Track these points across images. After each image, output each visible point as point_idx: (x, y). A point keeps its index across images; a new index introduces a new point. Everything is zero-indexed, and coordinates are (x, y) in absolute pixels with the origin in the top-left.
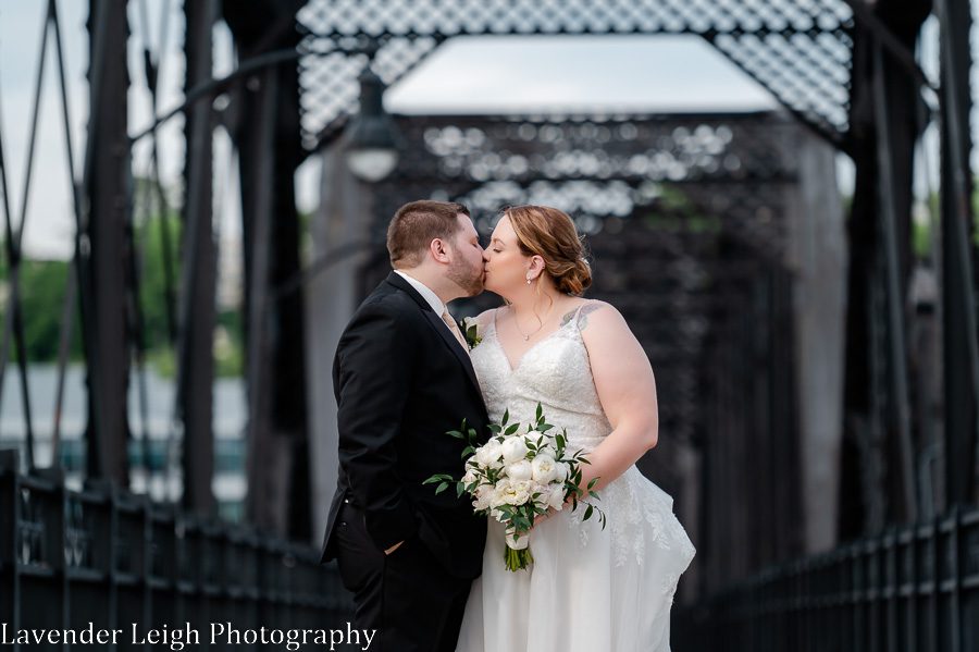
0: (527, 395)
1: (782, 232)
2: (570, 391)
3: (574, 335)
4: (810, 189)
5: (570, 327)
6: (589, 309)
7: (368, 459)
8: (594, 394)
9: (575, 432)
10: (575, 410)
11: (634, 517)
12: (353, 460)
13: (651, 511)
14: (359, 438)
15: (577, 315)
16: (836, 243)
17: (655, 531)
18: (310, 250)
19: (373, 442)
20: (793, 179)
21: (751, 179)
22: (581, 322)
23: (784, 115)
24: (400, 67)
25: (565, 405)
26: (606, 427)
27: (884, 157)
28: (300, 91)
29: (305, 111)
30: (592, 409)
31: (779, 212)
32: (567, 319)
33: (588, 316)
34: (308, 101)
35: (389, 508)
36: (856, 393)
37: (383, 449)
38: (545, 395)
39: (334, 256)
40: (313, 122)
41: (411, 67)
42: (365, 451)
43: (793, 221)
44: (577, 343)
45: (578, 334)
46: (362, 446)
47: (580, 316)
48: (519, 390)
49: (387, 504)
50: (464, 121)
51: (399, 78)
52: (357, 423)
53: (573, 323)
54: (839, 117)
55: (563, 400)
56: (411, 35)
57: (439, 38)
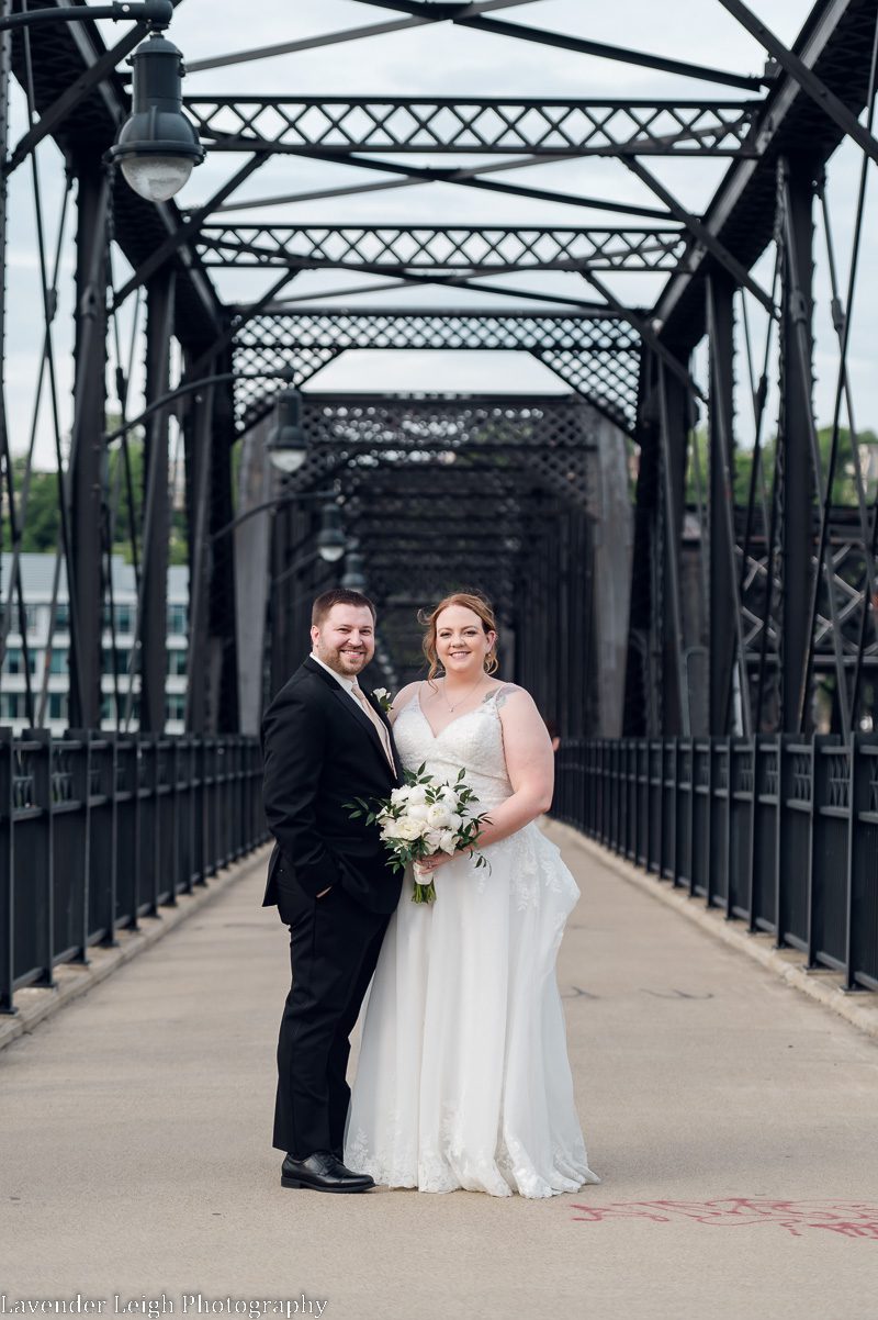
0: (447, 759)
1: (584, 488)
2: (484, 757)
3: (492, 711)
4: (605, 457)
5: (490, 704)
6: (509, 691)
7: (290, 823)
8: (502, 761)
9: (485, 792)
10: (486, 773)
11: (531, 868)
12: (277, 826)
13: (546, 860)
14: (279, 808)
15: (496, 694)
16: (626, 499)
17: (549, 877)
18: (241, 503)
19: (291, 810)
20: (594, 449)
21: (561, 448)
22: (501, 699)
24: (308, 370)
25: (478, 769)
26: (510, 790)
27: (665, 444)
29: (238, 404)
30: (500, 774)
31: (582, 473)
32: (489, 696)
33: (507, 696)
35: (313, 863)
36: (640, 613)
37: (299, 814)
38: (462, 760)
39: (259, 509)
41: (316, 371)
42: (284, 818)
43: (592, 482)
44: (494, 718)
45: (495, 710)
46: (283, 814)
47: (499, 695)
48: (439, 755)
49: (311, 859)
52: (276, 795)
53: (492, 701)
55: (477, 765)
56: (315, 346)
57: (337, 350)
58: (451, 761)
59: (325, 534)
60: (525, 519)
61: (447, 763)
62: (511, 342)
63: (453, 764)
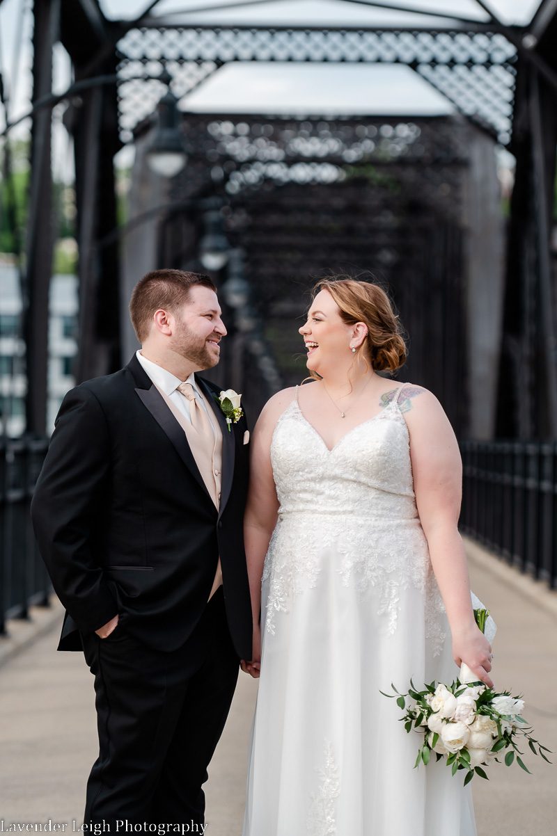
0: (345, 476)
1: (457, 201)
2: (392, 471)
3: (395, 416)
4: (478, 171)
5: (390, 409)
6: (413, 393)
8: (410, 475)
9: (392, 514)
10: (394, 491)
15: (396, 397)
16: (499, 211)
18: (126, 213)
20: (462, 164)
21: (437, 163)
22: (403, 405)
23: (459, 119)
24: (191, 83)
25: (386, 486)
28: (118, 99)
29: (121, 114)
31: (456, 186)
32: (387, 400)
33: (411, 399)
34: (124, 106)
38: (367, 475)
39: (144, 217)
40: (128, 120)
41: (199, 84)
43: (465, 194)
44: (399, 424)
45: (400, 415)
47: (400, 399)
50: (236, 118)
51: (189, 92)
53: (393, 404)
54: (503, 125)
55: (383, 481)
56: (199, 61)
57: (219, 63)
58: (352, 478)
59: (209, 241)
60: (402, 232)
61: (347, 480)
62: (389, 56)
63: (355, 482)
